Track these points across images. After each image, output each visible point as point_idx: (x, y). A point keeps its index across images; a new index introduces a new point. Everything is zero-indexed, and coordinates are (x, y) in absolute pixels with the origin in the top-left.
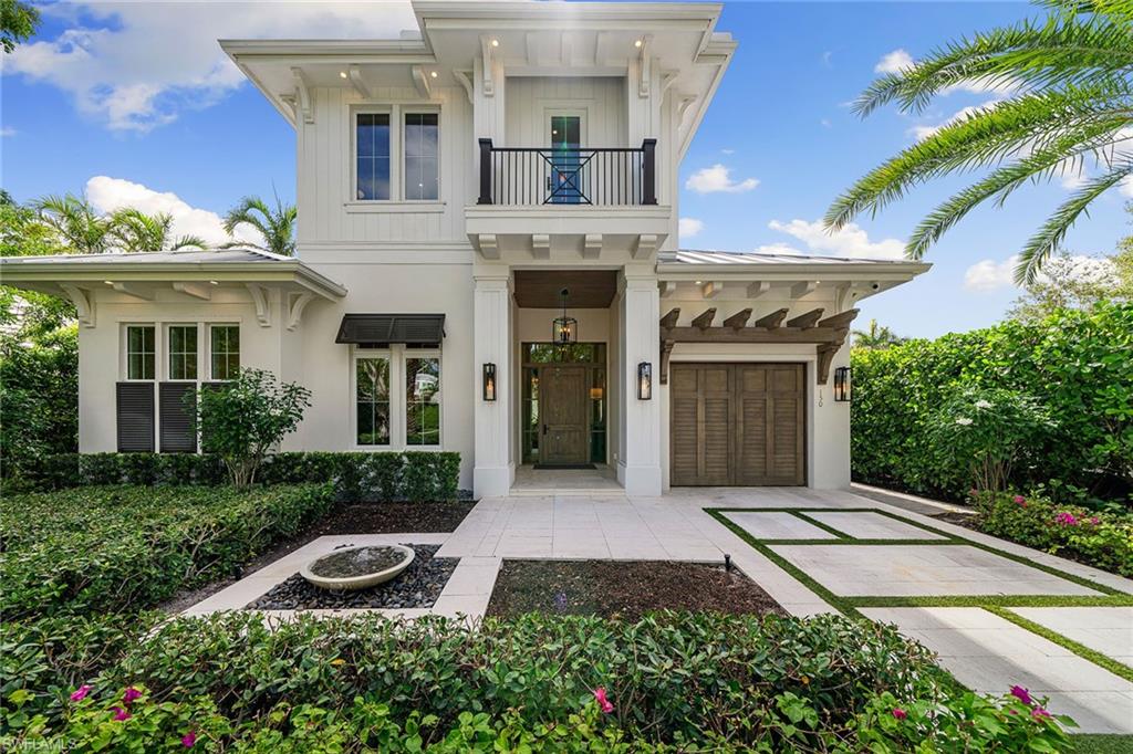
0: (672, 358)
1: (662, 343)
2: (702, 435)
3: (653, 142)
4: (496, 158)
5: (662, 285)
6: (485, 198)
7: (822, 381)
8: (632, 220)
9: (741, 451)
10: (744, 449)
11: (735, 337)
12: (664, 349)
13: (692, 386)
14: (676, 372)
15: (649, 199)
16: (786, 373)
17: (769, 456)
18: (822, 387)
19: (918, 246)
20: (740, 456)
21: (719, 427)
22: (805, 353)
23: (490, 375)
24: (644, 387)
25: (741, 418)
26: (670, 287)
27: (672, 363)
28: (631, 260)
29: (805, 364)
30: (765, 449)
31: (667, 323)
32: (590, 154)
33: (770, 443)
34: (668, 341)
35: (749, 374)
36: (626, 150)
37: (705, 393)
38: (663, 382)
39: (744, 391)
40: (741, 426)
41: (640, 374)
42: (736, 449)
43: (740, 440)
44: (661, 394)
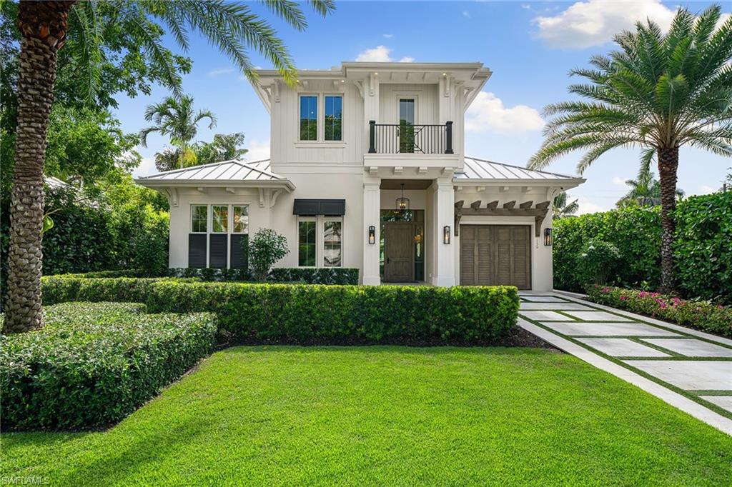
0: (461, 223)
1: (456, 216)
2: (477, 263)
3: (452, 123)
4: (377, 129)
5: (455, 188)
6: (372, 150)
7: (538, 235)
8: (441, 161)
9: (497, 271)
10: (498, 270)
11: (493, 213)
12: (456, 219)
13: (472, 237)
14: (462, 230)
15: (449, 150)
16: (520, 231)
17: (512, 274)
18: (538, 238)
19: (582, 168)
20: (496, 274)
21: (486, 259)
22: (529, 221)
23: (372, 232)
24: (447, 238)
25: (497, 254)
26: (459, 188)
27: (461, 225)
28: (440, 176)
29: (530, 226)
30: (509, 270)
31: (458, 206)
32: (421, 127)
33: (512, 267)
34: (458, 215)
35: (500, 231)
36: (438, 126)
37: (478, 240)
38: (456, 235)
39: (498, 240)
40: (497, 258)
41: (445, 230)
42: (494, 269)
43: (497, 266)
44: (455, 241)
